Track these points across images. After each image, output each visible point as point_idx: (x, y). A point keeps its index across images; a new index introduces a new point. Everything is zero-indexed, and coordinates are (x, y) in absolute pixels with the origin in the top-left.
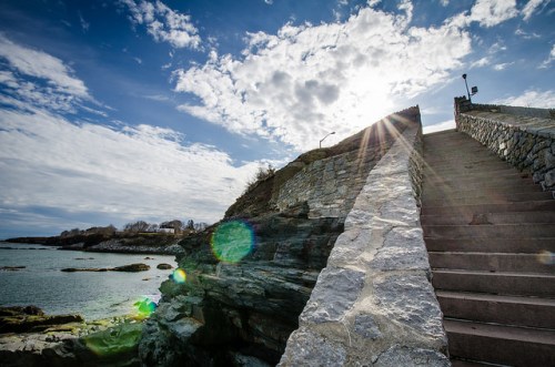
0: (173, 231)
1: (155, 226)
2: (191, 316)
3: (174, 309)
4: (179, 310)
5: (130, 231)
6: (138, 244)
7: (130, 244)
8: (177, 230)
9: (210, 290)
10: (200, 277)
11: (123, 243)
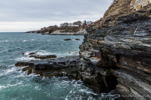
0: (78, 26)
1: (71, 24)
2: (95, 56)
3: (89, 54)
4: (90, 54)
5: (63, 26)
6: (66, 31)
7: (63, 32)
8: (80, 25)
9: (102, 47)
10: (98, 42)
11: (61, 32)
